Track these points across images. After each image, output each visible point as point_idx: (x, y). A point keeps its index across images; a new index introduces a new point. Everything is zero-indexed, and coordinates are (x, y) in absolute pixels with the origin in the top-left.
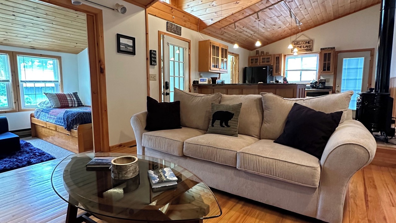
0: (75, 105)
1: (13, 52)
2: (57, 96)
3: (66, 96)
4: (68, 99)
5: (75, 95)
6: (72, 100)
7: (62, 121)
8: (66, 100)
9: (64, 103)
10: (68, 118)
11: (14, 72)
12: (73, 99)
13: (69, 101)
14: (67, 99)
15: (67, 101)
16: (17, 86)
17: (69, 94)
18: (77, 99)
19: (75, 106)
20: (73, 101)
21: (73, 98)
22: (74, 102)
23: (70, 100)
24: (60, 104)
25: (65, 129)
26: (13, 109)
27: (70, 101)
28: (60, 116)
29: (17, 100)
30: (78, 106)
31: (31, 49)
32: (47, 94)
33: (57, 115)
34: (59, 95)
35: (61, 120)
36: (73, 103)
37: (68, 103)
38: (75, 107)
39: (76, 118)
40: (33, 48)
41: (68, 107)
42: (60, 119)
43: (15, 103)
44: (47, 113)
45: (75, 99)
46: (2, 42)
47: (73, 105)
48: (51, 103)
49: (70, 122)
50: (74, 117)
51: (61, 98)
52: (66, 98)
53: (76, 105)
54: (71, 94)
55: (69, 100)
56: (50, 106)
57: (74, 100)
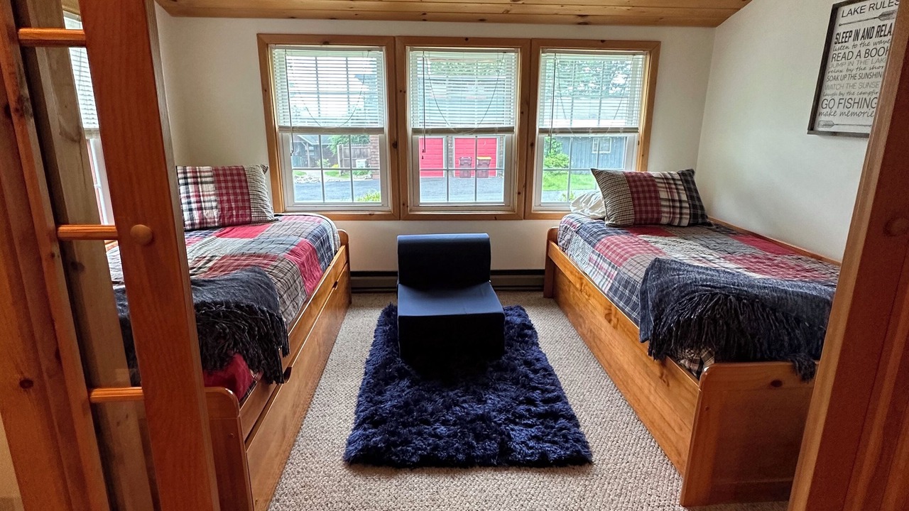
0: (681, 218)
1: (531, 40)
2: (629, 181)
3: (655, 186)
4: (663, 195)
5: (687, 182)
6: (673, 201)
7: (634, 298)
8: (654, 201)
9: (647, 212)
10: (661, 300)
11: (528, 104)
12: (676, 198)
13: (664, 203)
14: (658, 198)
15: (658, 205)
16: (529, 144)
17: (667, 179)
18: (691, 197)
19: (680, 222)
20: (678, 204)
21: (678, 193)
22: (681, 208)
23: (669, 200)
24: (632, 212)
25: (643, 342)
26: (514, 211)
27: (667, 203)
28: (632, 275)
29: (525, 186)
30: (690, 225)
31: (580, 24)
32: (601, 172)
33: (621, 264)
34: (634, 181)
35: (632, 292)
36: (674, 213)
37: (659, 212)
38: (679, 226)
39: (700, 317)
40: (584, 20)
41: (655, 224)
42: (629, 287)
43: (519, 193)
44: (590, 243)
45: (684, 197)
46: (507, 12)
47: (674, 218)
48: (606, 207)
49: (670, 329)
50: (694, 310)
51: (638, 192)
52: (656, 192)
53: (685, 222)
54: (673, 179)
55: (666, 200)
56: (600, 216)
57: (680, 201)
